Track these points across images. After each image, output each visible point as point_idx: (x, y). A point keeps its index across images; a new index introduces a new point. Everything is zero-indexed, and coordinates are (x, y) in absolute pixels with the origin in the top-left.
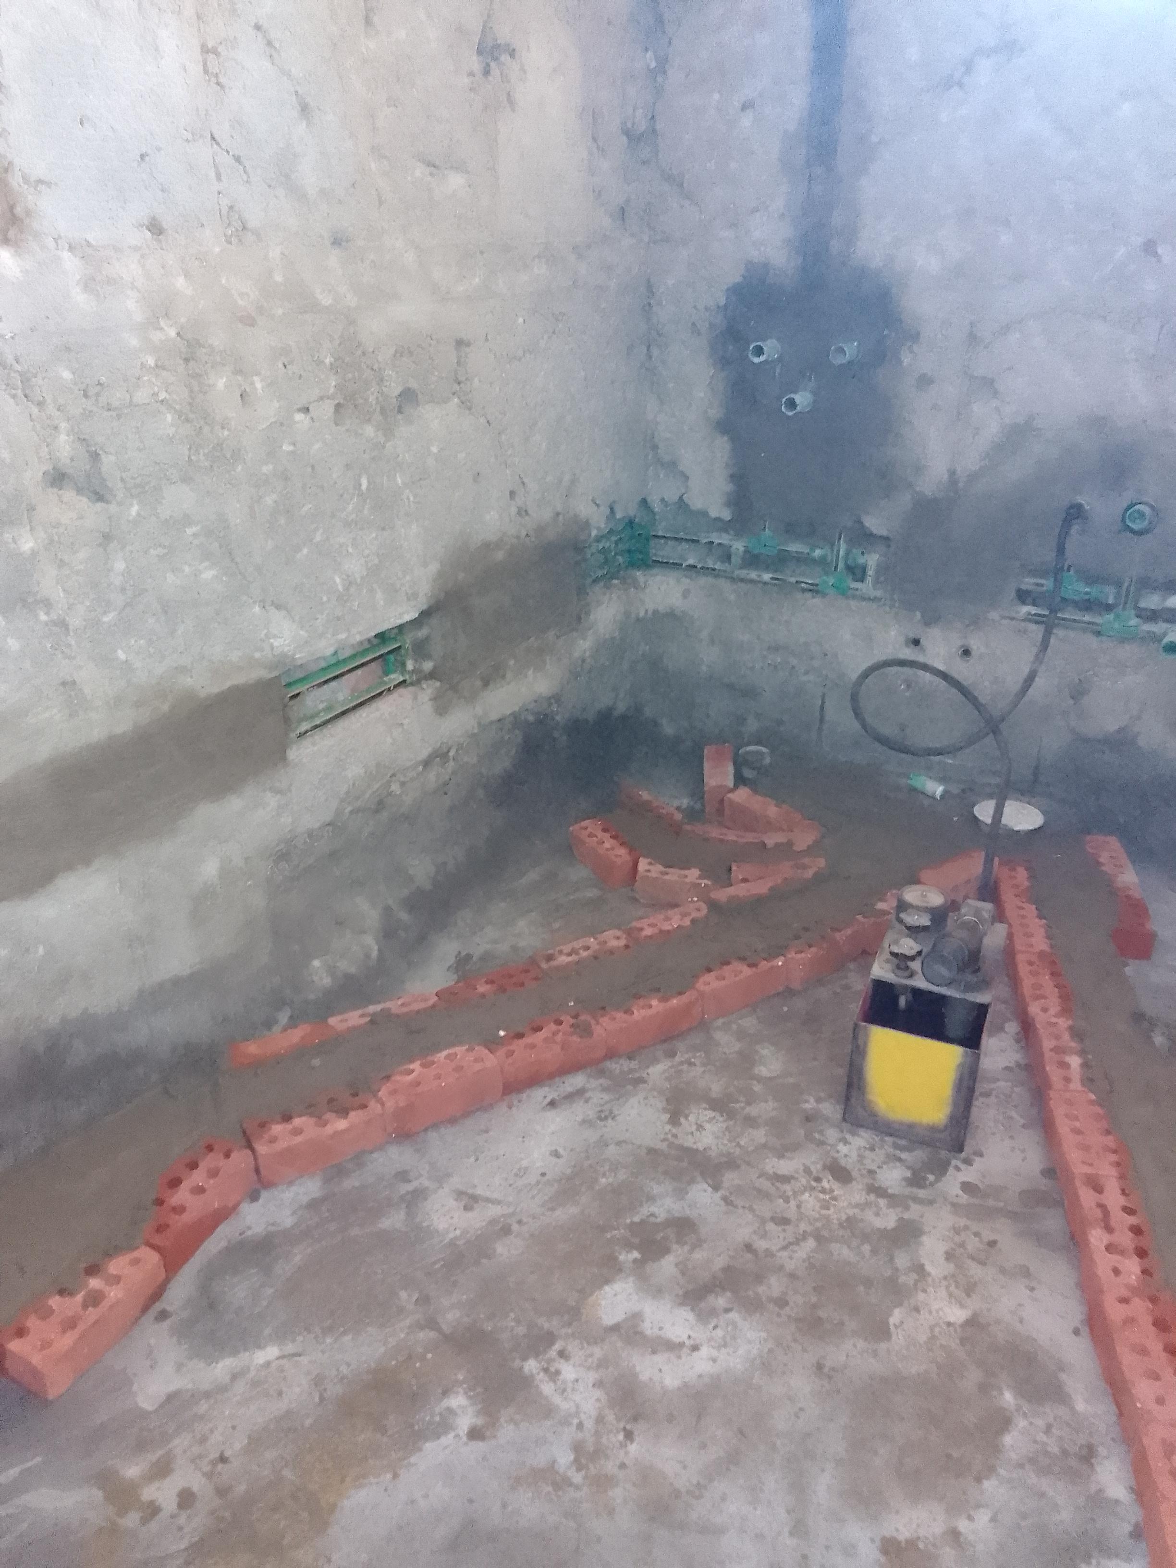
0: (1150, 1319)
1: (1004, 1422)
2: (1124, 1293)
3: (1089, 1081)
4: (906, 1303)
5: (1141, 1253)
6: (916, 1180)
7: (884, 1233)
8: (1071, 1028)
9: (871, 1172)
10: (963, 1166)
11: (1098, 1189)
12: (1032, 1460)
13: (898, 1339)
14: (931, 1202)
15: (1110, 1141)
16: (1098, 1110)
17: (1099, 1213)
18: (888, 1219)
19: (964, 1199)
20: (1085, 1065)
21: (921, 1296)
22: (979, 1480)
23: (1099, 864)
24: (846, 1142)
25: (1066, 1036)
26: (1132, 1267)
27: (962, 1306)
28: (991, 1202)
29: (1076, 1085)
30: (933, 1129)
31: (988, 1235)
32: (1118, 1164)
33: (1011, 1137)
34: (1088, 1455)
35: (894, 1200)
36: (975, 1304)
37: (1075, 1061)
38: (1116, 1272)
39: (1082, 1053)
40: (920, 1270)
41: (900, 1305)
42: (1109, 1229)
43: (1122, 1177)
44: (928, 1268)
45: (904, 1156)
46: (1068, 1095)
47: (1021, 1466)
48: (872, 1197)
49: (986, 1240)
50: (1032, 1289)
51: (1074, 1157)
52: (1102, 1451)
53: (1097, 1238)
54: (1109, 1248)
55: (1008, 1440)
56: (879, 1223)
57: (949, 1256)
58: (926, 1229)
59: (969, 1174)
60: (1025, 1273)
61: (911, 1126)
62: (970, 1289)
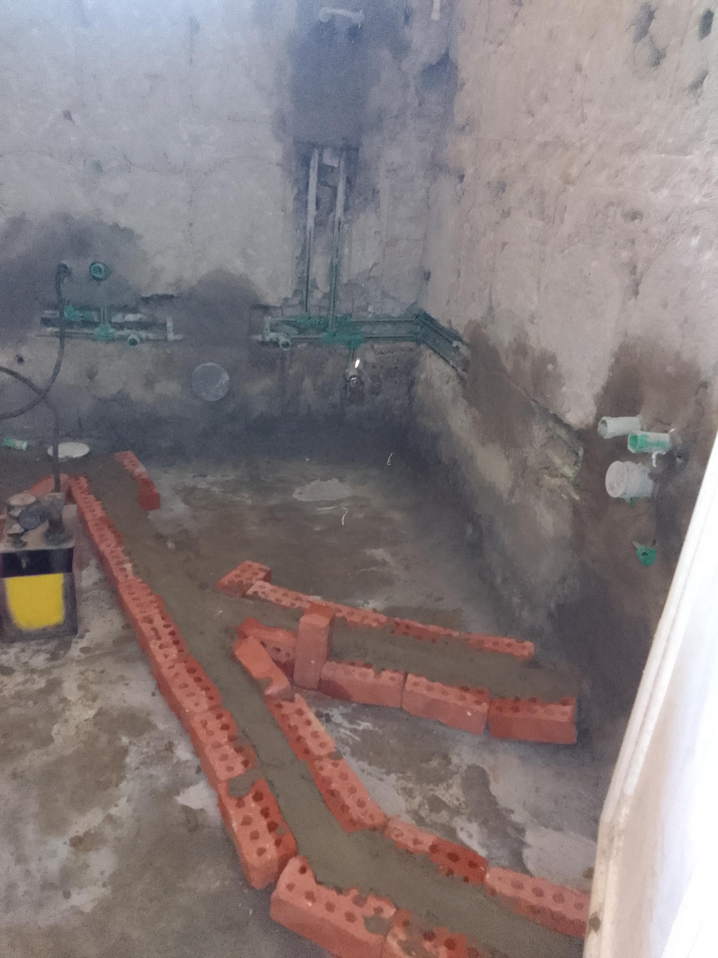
0: (185, 671)
1: (125, 752)
2: (171, 664)
3: (137, 573)
4: (60, 720)
5: (176, 643)
6: (54, 656)
7: (41, 691)
8: (123, 551)
9: (26, 663)
10: (79, 640)
11: (151, 621)
12: (143, 763)
13: (58, 740)
14: (63, 665)
15: (152, 598)
16: (144, 585)
17: (153, 633)
18: (41, 683)
19: (83, 656)
20: (134, 566)
21: (68, 713)
22: (117, 785)
23: (124, 466)
24: (6, 653)
25: (122, 555)
26: (173, 651)
27: (92, 709)
28: (97, 652)
29: (131, 577)
30: (58, 626)
31: (99, 669)
32: (158, 607)
33: (103, 617)
34: (170, 747)
35: (43, 672)
36: (98, 704)
37: (128, 566)
38: (166, 656)
39: (131, 561)
40: (64, 700)
41: (57, 722)
42: (159, 638)
43: (161, 612)
44: (69, 698)
45: (44, 647)
46: (127, 584)
47: (138, 768)
48: (29, 676)
49: (98, 671)
50: (127, 685)
51: (136, 612)
52: (176, 742)
53: (154, 645)
54: (161, 647)
55: (128, 760)
56: (37, 687)
57: (80, 687)
58: (64, 679)
59: (83, 643)
60: (122, 678)
61: (44, 630)
62: (94, 699)
